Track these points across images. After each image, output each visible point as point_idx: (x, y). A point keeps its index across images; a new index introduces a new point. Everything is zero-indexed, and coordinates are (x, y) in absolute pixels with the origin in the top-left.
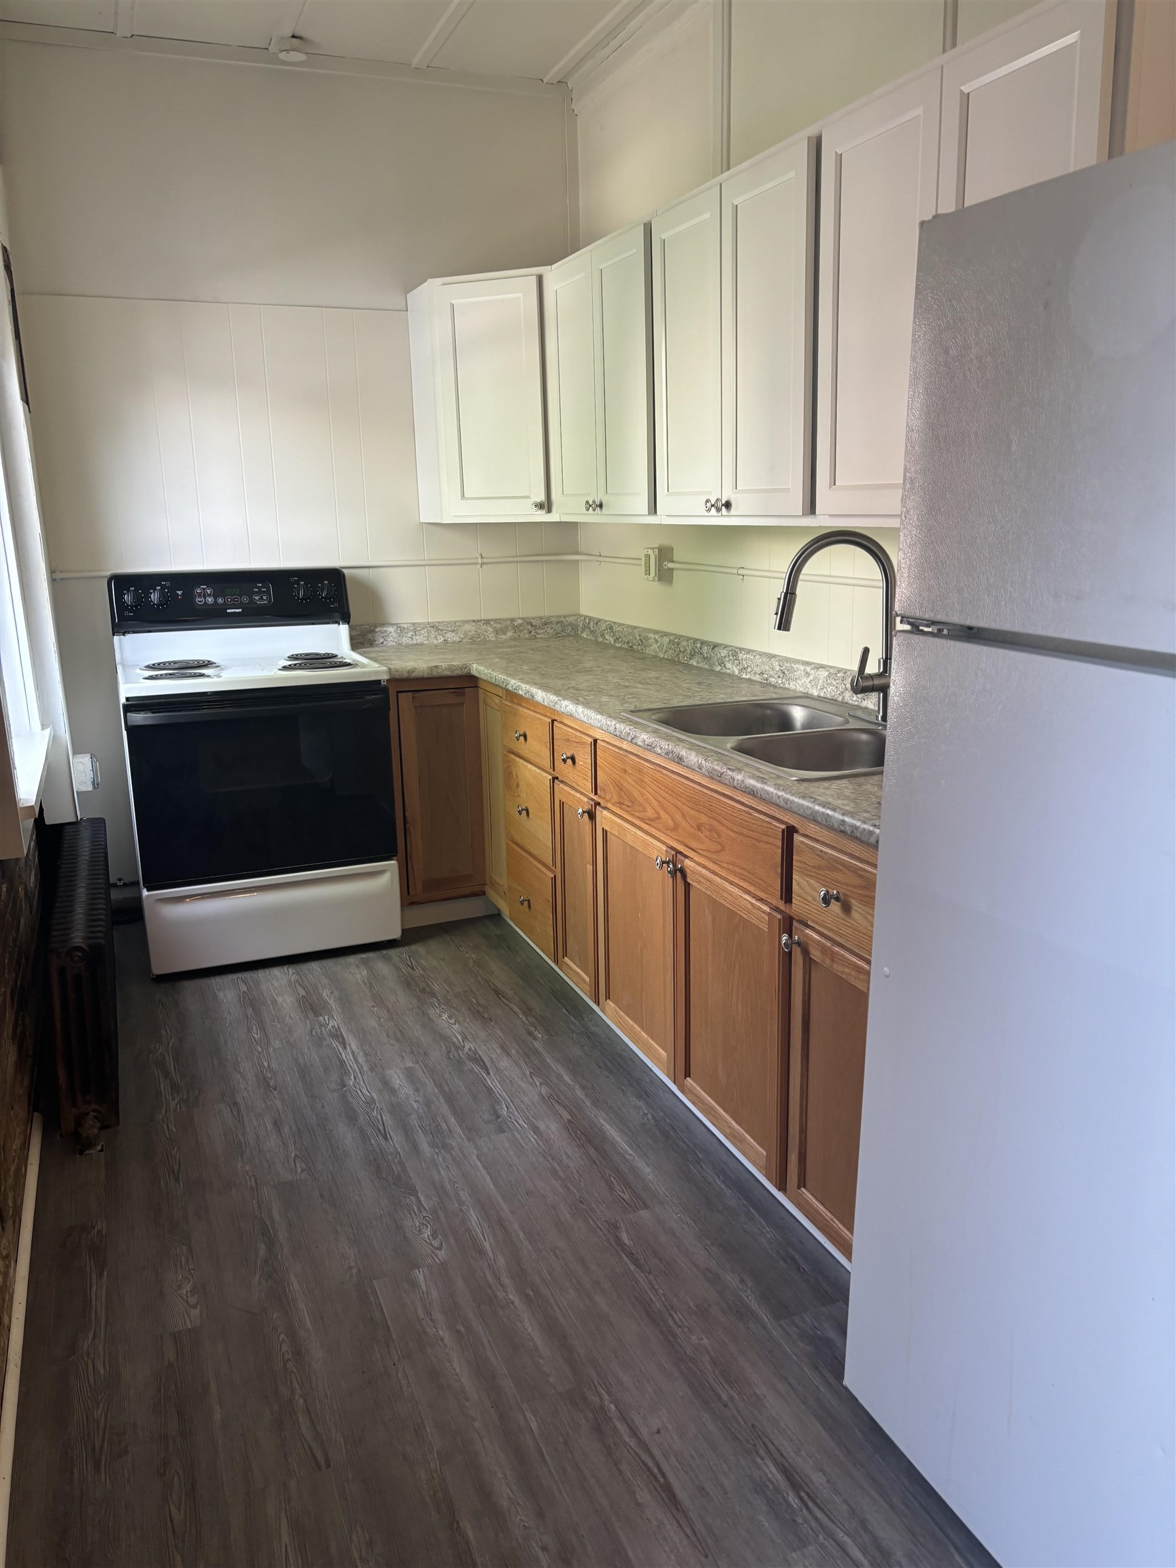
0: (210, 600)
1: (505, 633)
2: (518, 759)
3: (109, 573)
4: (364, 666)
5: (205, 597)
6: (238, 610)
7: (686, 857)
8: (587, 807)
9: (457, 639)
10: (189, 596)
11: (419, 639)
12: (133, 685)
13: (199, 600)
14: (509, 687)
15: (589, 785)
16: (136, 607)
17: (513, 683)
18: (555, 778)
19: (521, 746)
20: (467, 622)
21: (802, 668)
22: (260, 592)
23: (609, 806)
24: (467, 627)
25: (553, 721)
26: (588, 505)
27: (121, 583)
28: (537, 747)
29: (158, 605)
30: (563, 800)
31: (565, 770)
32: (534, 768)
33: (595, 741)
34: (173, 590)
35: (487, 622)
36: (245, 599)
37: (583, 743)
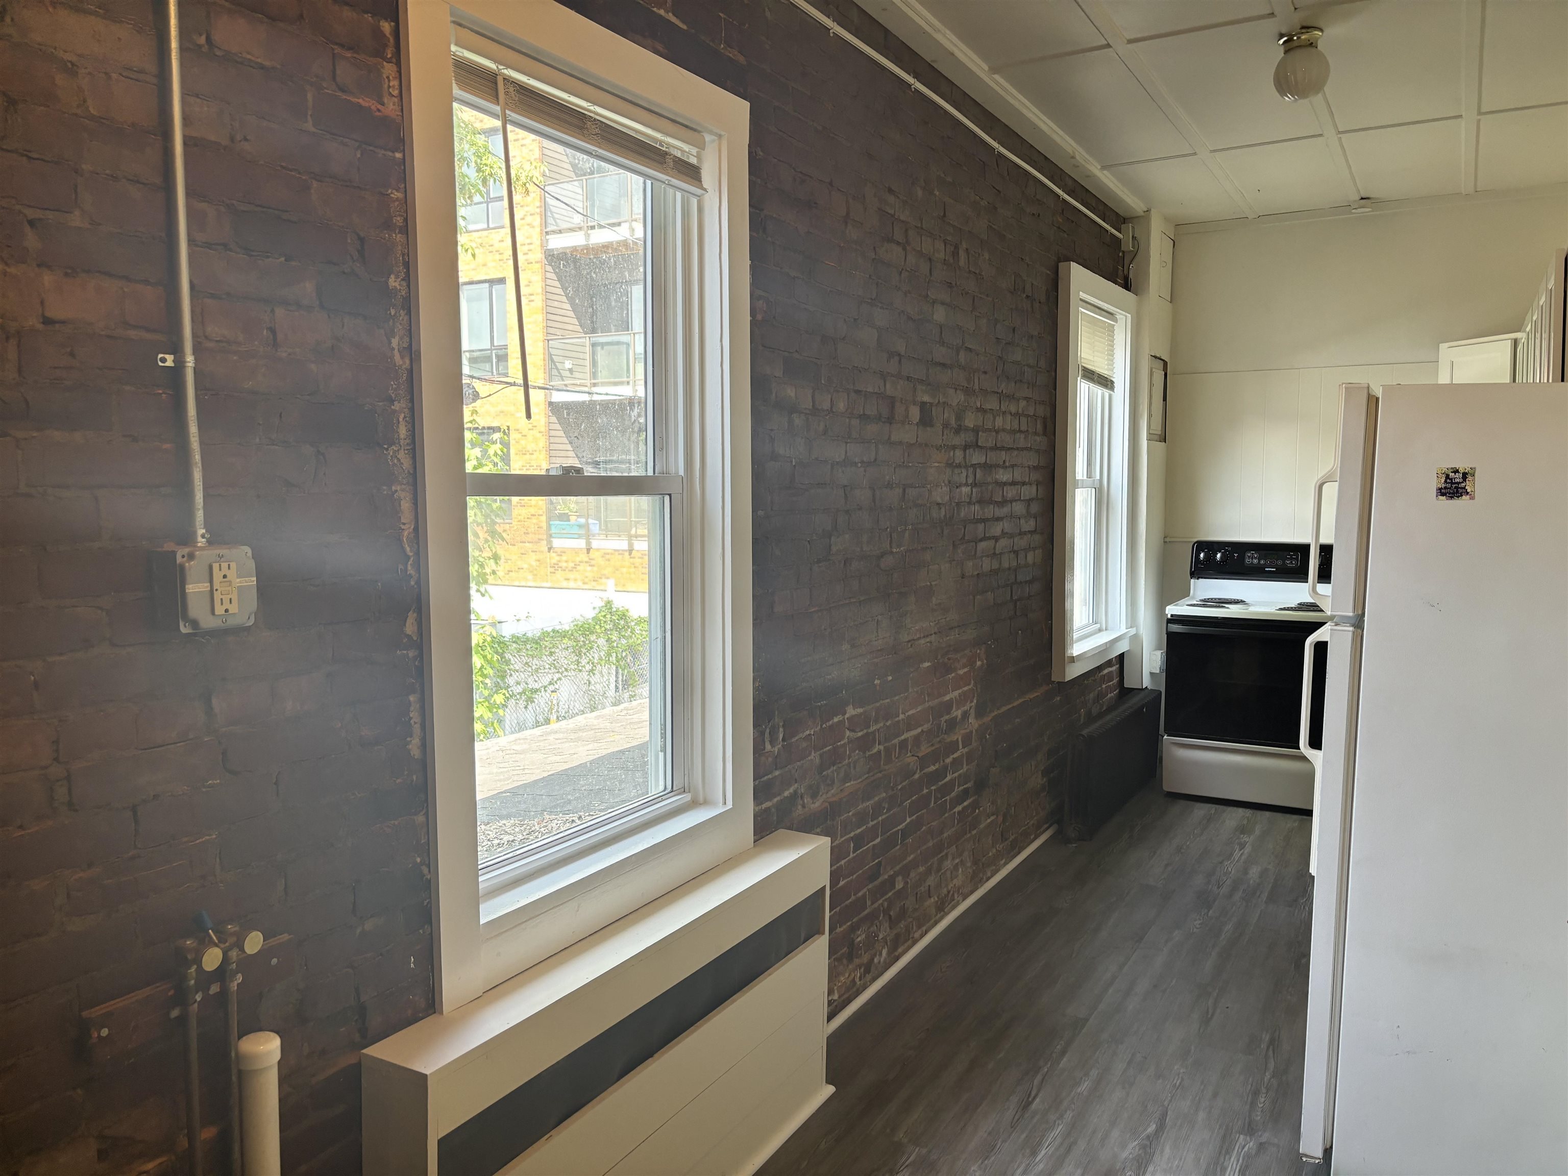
0: (1255, 561)
3: (1196, 540)
5: (1252, 559)
6: (1273, 569)
10: (1242, 558)
13: (1248, 561)
16: (1206, 562)
22: (1291, 559)
27: (1201, 546)
29: (1220, 562)
34: (1232, 553)
36: (1280, 562)
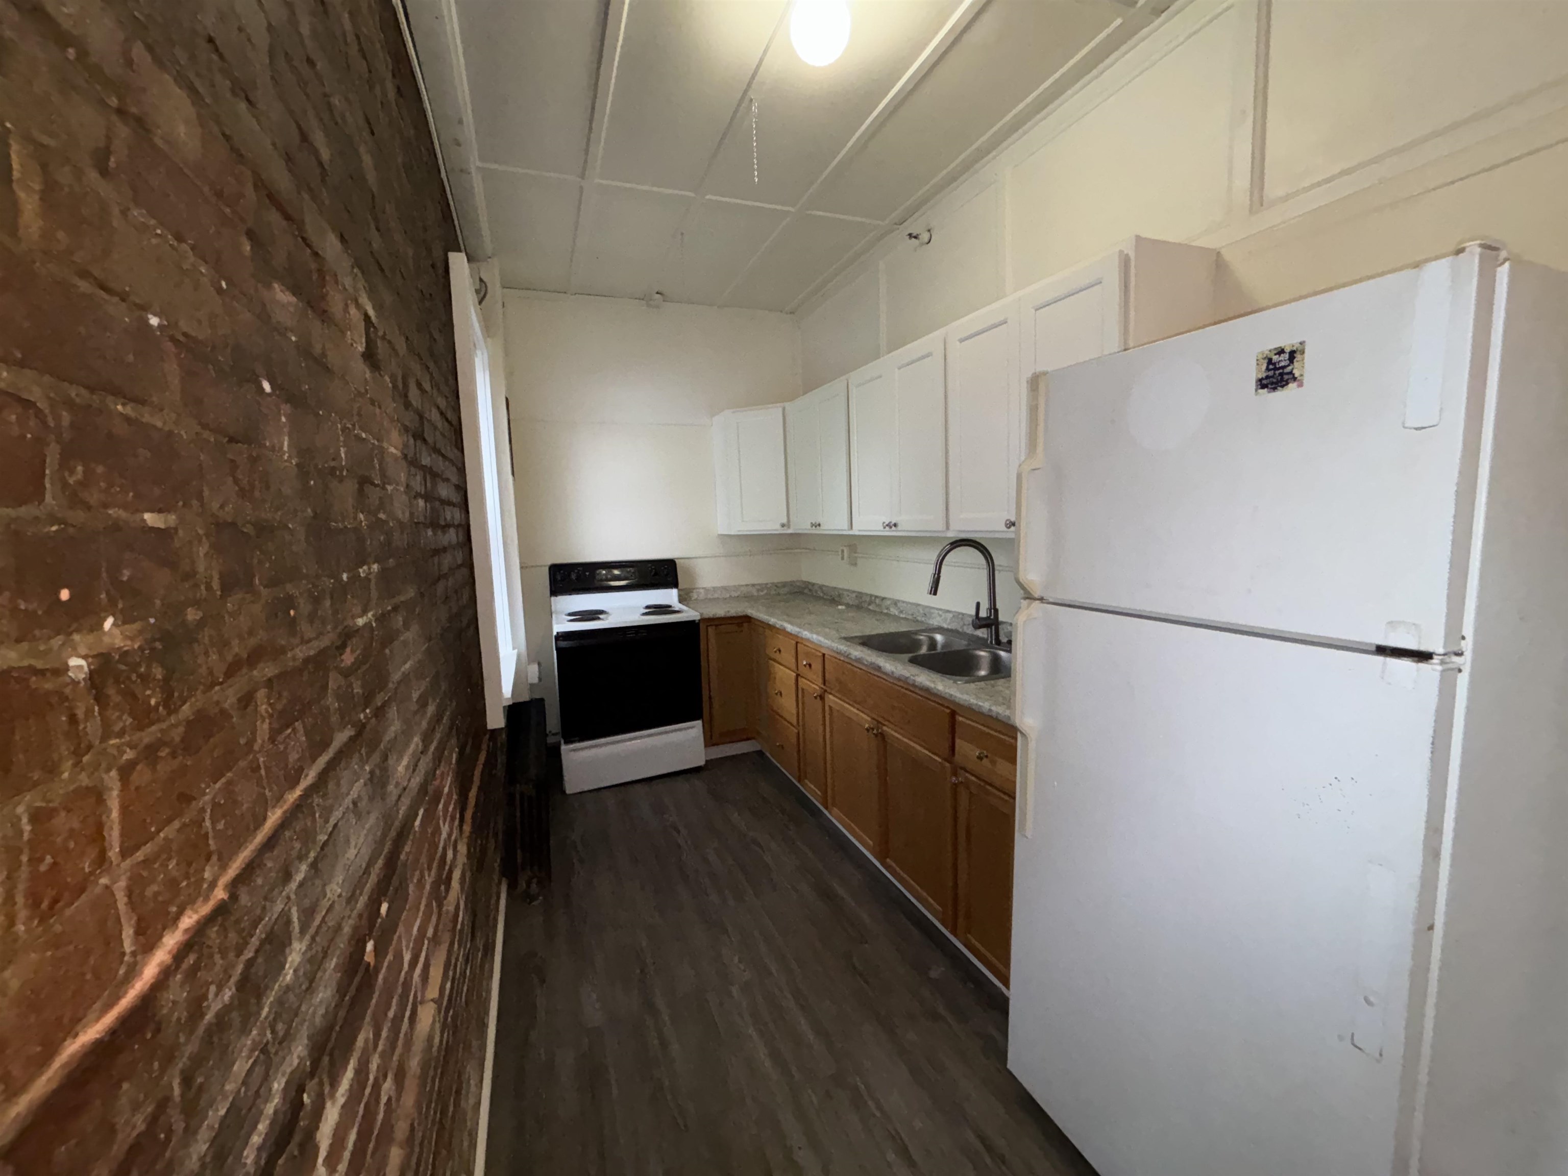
1: (762, 591)
2: (775, 664)
3: (550, 562)
4: (686, 612)
7: (884, 725)
8: (819, 693)
9: (736, 595)
10: (593, 575)
11: (716, 596)
12: (562, 625)
13: (597, 578)
14: (770, 623)
15: (820, 680)
16: (564, 581)
17: (772, 621)
18: (798, 675)
19: (777, 656)
20: (742, 586)
21: (937, 612)
22: (630, 572)
23: (833, 692)
24: (742, 589)
25: (797, 643)
26: (812, 525)
27: (556, 568)
28: (787, 657)
29: (575, 581)
30: (804, 687)
31: (804, 671)
32: (785, 669)
33: (824, 655)
34: (584, 572)
35: (753, 585)
37: (817, 656)
